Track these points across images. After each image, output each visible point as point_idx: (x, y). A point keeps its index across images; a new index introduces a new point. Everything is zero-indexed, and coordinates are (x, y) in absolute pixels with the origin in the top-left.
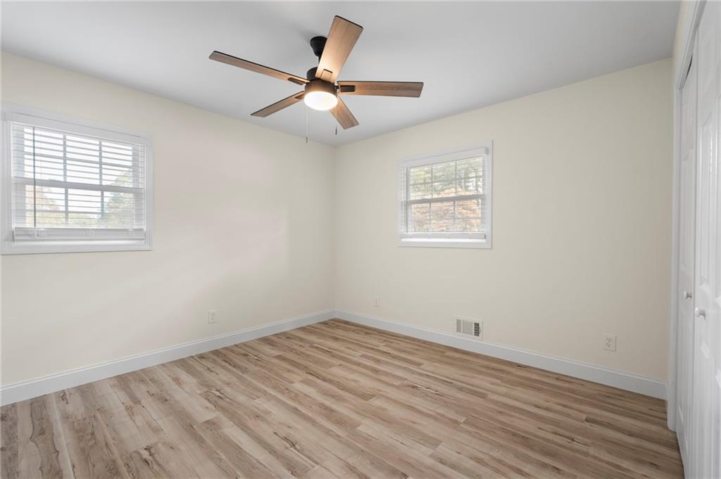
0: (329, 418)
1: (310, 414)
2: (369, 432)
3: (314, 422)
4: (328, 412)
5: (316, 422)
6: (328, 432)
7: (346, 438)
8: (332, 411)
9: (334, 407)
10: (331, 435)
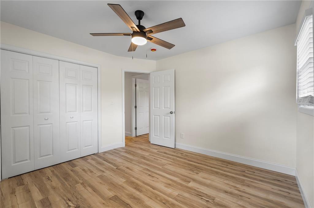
0: (137, 184)
1: (146, 186)
2: (122, 179)
3: (144, 183)
4: (137, 187)
5: (143, 183)
6: (137, 179)
7: (131, 177)
8: (135, 188)
9: (134, 191)
10: (136, 178)
